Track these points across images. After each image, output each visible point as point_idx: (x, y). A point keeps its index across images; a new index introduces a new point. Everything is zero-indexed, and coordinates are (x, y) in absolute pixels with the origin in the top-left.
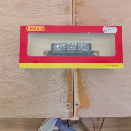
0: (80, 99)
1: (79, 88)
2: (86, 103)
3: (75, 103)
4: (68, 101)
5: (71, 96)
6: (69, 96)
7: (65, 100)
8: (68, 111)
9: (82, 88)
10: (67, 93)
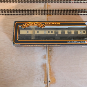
0: (51, 79)
1: (50, 72)
2: (54, 81)
3: (48, 81)
4: (45, 80)
5: (46, 77)
6: (45, 77)
7: (43, 79)
8: (45, 85)
9: (52, 73)
10: (44, 76)
